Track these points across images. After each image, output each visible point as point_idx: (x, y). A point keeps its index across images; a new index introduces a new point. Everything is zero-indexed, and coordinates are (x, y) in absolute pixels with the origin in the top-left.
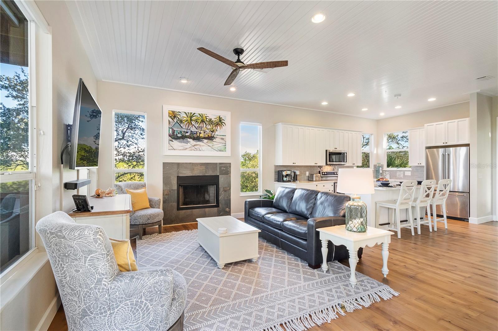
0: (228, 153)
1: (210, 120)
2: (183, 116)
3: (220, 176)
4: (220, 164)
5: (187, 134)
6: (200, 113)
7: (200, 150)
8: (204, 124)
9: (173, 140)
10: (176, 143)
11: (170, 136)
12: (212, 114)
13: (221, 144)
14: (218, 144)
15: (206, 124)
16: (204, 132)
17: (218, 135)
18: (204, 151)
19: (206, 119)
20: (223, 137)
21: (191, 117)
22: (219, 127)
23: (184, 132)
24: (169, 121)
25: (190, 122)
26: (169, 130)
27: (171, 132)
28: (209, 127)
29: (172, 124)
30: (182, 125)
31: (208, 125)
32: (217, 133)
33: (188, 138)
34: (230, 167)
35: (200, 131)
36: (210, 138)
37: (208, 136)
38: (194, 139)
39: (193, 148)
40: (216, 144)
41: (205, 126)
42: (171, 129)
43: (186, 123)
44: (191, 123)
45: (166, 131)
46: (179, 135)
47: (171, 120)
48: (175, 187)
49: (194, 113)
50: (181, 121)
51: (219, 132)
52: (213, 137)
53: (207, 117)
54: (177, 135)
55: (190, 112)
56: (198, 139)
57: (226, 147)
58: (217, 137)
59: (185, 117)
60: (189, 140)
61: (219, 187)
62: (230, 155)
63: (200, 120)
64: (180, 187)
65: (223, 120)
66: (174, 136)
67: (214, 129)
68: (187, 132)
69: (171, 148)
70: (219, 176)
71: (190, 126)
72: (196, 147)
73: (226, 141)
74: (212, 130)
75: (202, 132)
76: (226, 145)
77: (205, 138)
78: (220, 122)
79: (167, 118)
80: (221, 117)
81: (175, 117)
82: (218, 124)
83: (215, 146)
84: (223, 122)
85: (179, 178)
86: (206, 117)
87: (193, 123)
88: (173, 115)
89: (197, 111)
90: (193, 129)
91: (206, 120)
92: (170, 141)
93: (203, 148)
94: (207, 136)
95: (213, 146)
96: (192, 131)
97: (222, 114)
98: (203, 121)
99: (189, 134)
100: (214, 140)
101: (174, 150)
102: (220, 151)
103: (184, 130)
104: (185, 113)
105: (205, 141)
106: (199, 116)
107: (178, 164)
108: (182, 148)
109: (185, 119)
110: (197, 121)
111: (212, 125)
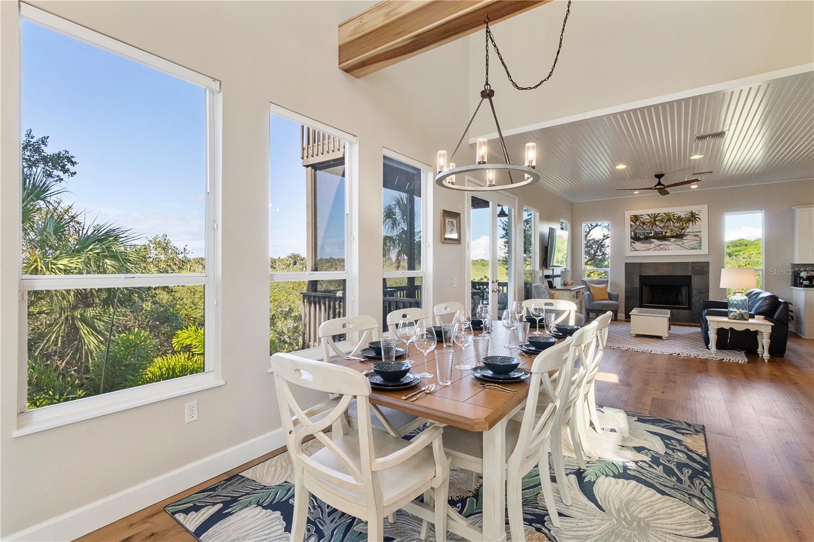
0: (705, 250)
1: (679, 217)
2: (646, 218)
3: (693, 277)
4: (693, 263)
5: (650, 235)
6: (666, 212)
7: (666, 250)
8: (671, 222)
9: (635, 242)
10: (638, 245)
11: (632, 238)
12: (681, 211)
13: (695, 241)
14: (690, 242)
15: (673, 222)
16: (672, 231)
17: (689, 232)
18: (671, 250)
19: (674, 217)
20: (698, 234)
21: (655, 218)
22: (691, 224)
23: (647, 233)
24: (631, 225)
25: (654, 223)
26: (631, 234)
27: (633, 235)
28: (678, 225)
29: (634, 227)
30: (645, 227)
31: (676, 223)
32: (688, 230)
33: (652, 238)
34: (708, 266)
35: (666, 231)
36: (680, 236)
37: (677, 234)
38: (659, 239)
39: (658, 248)
40: (687, 242)
41: (672, 224)
42: (633, 233)
43: (649, 224)
44: (656, 224)
45: (628, 233)
46: (642, 237)
47: (632, 223)
48: (637, 285)
49: (659, 214)
50: (644, 223)
51: (691, 228)
52: (684, 234)
53: (675, 215)
54: (639, 236)
55: (653, 213)
56: (664, 238)
57: (702, 244)
58: (688, 235)
59: (648, 219)
60: (652, 240)
61: (691, 288)
62: (707, 253)
63: (666, 219)
64: (644, 286)
65: (697, 215)
66: (636, 238)
67: (684, 226)
68: (651, 233)
69: (634, 249)
70: (691, 276)
71: (654, 227)
72: (661, 247)
73: (701, 238)
74: (681, 228)
75: (668, 231)
76: (701, 243)
77: (673, 237)
78: (693, 217)
79: (628, 222)
80: (693, 212)
81: (637, 220)
82: (690, 221)
83: (686, 244)
84: (697, 217)
85: (641, 277)
86: (673, 215)
87: (657, 223)
88: (635, 218)
89: (661, 211)
90: (658, 229)
91: (674, 219)
92: (632, 244)
93: (670, 247)
94: (675, 234)
95: (683, 244)
96: (656, 232)
97: (695, 209)
98: (669, 220)
99: (653, 235)
100: (685, 238)
101: (637, 250)
102: (693, 249)
103: (647, 231)
104: (648, 215)
105: (673, 240)
106: (664, 215)
107: (641, 264)
108: (645, 249)
109: (648, 220)
110: (661, 221)
111: (681, 223)
